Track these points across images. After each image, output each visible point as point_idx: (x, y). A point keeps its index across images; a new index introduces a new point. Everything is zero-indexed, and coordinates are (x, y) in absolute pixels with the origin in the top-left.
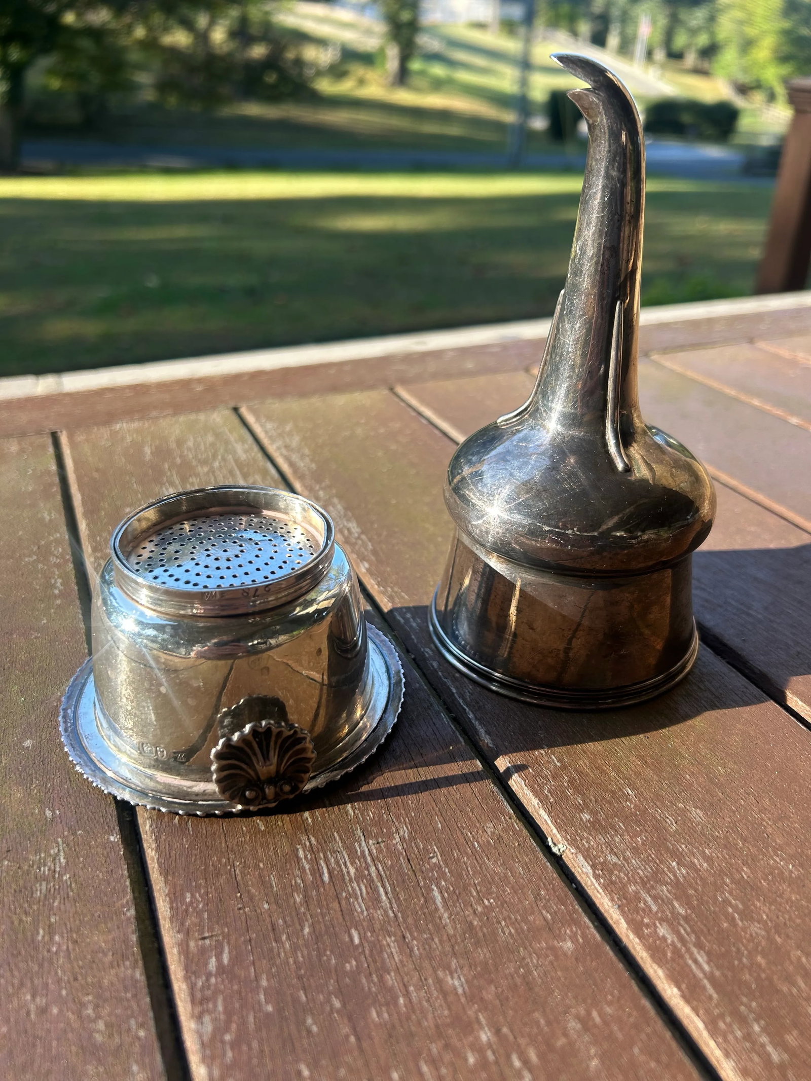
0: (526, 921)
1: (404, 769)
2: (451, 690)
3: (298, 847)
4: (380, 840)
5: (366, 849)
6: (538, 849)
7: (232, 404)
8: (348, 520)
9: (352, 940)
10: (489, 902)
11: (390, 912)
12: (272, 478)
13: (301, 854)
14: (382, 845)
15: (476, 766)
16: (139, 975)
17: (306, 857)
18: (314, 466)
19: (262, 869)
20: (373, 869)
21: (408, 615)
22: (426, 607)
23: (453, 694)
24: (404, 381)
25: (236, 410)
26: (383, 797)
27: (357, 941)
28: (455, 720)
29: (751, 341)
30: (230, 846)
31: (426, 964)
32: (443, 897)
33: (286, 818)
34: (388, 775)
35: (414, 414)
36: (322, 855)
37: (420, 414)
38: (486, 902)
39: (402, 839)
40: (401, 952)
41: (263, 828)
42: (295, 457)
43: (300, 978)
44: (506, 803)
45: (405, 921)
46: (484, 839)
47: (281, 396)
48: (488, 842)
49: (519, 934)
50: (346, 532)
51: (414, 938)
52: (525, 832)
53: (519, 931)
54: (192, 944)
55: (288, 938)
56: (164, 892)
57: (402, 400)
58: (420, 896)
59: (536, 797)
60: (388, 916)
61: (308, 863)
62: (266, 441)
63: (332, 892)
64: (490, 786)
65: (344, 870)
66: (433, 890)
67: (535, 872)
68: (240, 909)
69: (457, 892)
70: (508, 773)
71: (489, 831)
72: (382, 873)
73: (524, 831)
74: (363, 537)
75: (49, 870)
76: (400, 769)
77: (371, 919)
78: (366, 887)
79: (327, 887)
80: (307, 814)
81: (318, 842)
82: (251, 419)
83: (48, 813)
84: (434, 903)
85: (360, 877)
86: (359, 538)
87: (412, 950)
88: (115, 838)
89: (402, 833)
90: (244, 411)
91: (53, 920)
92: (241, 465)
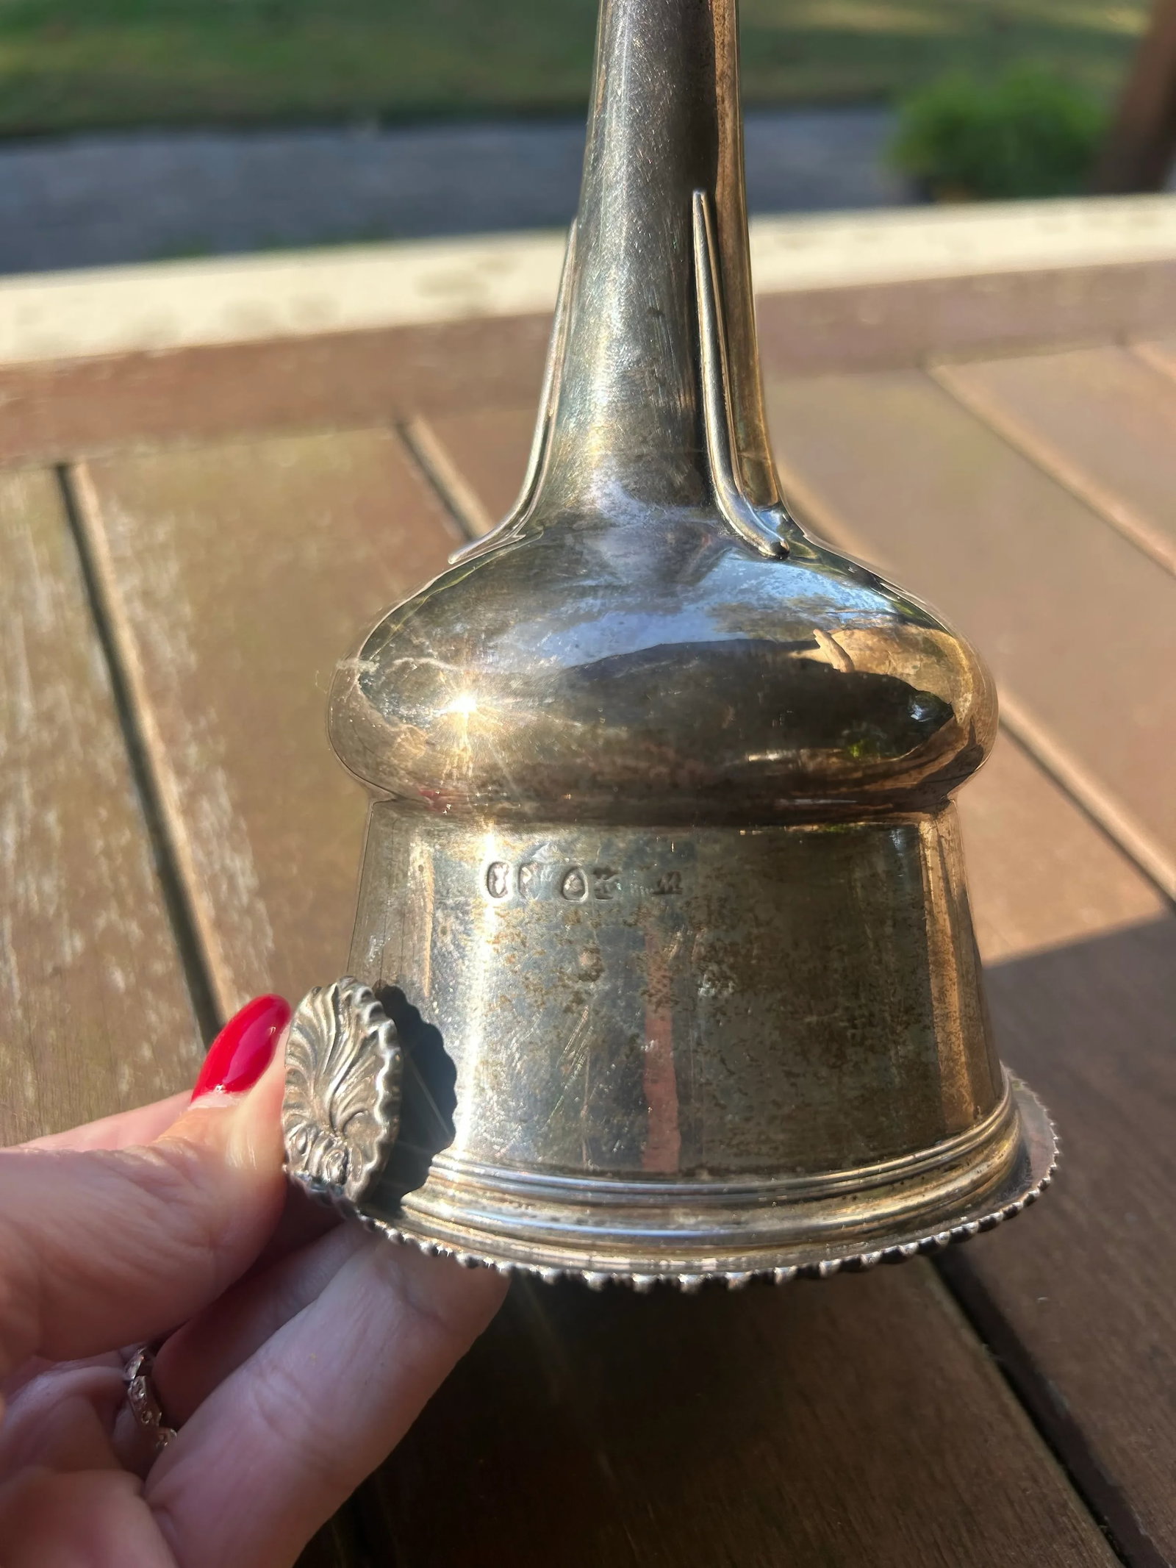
7: (56, 453)
8: (236, 849)
18: (193, 659)
24: (433, 407)
25: (62, 472)
29: (1121, 338)
35: (434, 506)
37: (449, 507)
42: (157, 632)
47: (163, 432)
50: (222, 888)
57: (420, 461)
62: (107, 571)
74: (260, 906)
82: (89, 499)
86: (249, 910)
90: (81, 474)
92: (36, 647)
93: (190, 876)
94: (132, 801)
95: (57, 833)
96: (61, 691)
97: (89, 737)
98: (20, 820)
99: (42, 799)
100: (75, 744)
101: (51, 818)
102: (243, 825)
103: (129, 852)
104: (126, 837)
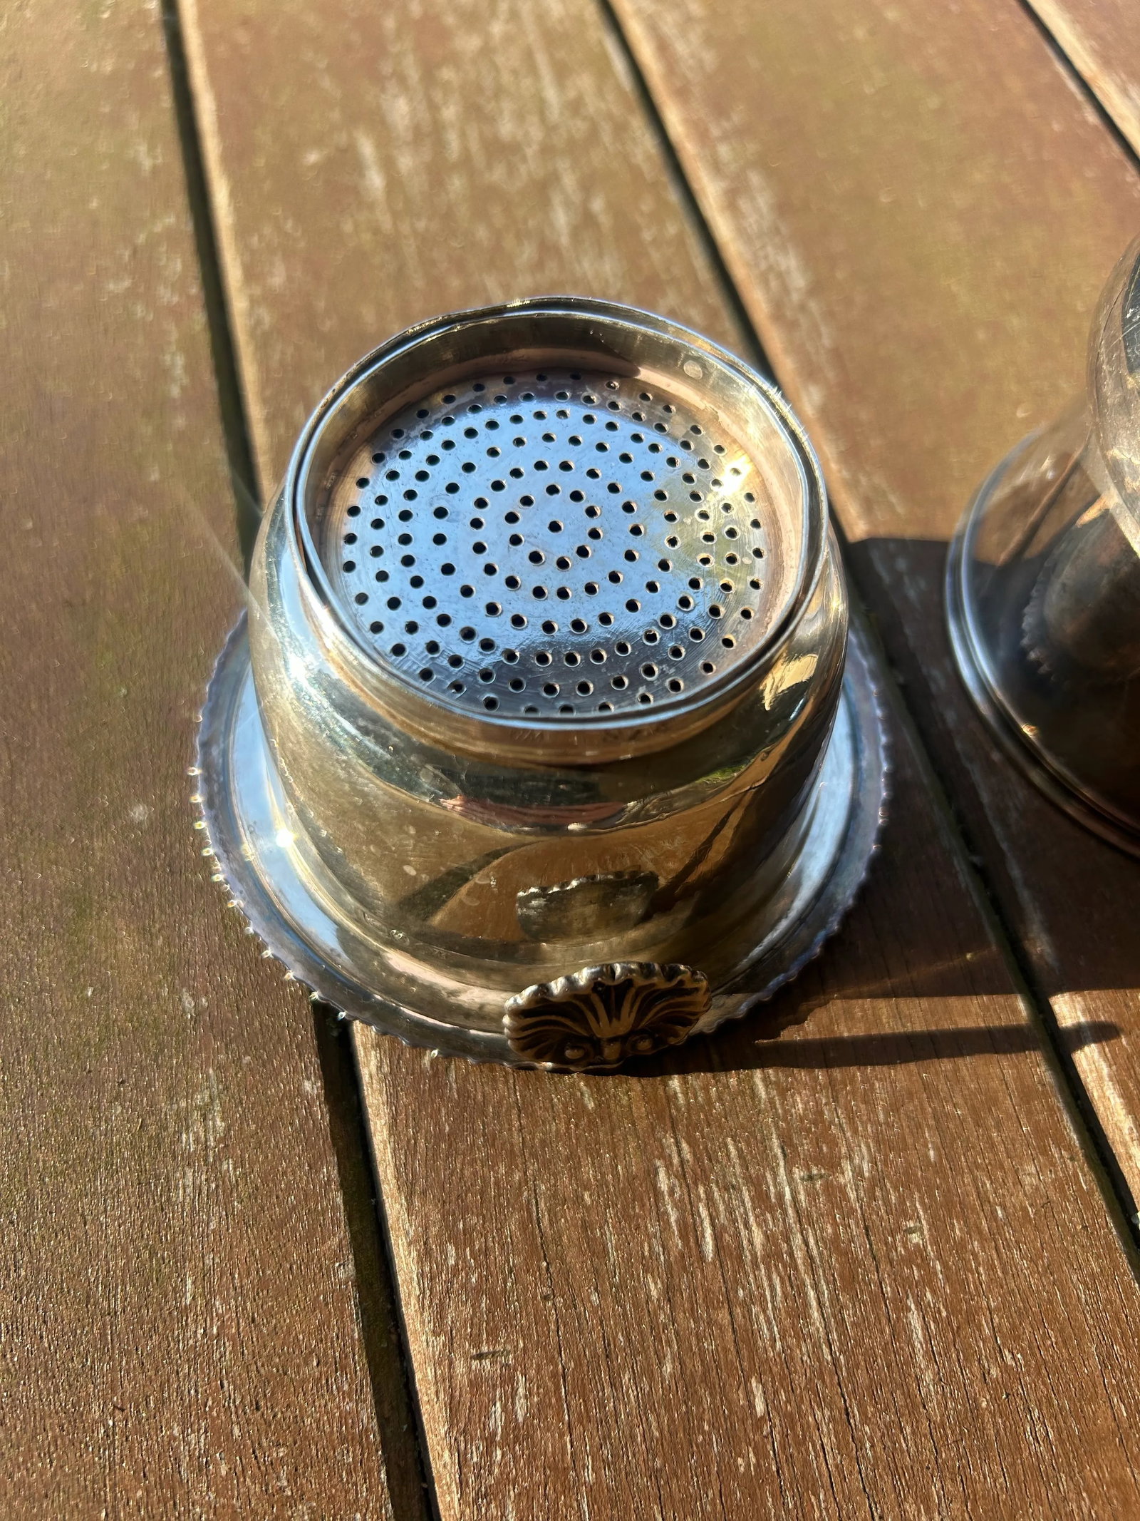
0: (1079, 1416)
1: (873, 996)
2: (976, 795)
3: (658, 1163)
4: (815, 1171)
5: (787, 1190)
6: (1118, 1244)
8: (783, 248)
9: (752, 1406)
10: (1014, 1358)
11: (825, 1349)
12: (618, 87)
13: (663, 1182)
14: (819, 1184)
15: (1015, 1011)
16: (367, 1416)
17: (672, 1192)
18: (710, 58)
19: (588, 1209)
20: (798, 1240)
21: (902, 564)
22: (943, 545)
23: (981, 806)
26: (827, 1064)
27: (760, 1408)
28: (981, 873)
30: (529, 1143)
31: (886, 1483)
32: (926, 1328)
33: (635, 1084)
34: (837, 1005)
36: (701, 1190)
38: (1008, 1357)
39: (858, 1173)
40: (841, 1447)
41: (591, 1105)
43: (655, 1474)
44: (1066, 1117)
45: (851, 1374)
46: (1018, 1198)
48: (1024, 1209)
49: (1061, 1441)
50: (774, 284)
51: (865, 1419)
52: (1099, 1200)
53: (1064, 1436)
54: (460, 1367)
55: (635, 1379)
56: (407, 1234)
58: (884, 1321)
59: (1129, 1113)
60: (819, 1359)
61: (675, 1205)
63: (718, 1286)
64: (1038, 1069)
65: (744, 1233)
66: (909, 1309)
67: (1109, 1301)
68: (546, 1298)
69: (955, 1324)
70: (1079, 1036)
71: (1027, 1180)
72: (815, 1252)
73: (1098, 1196)
74: (813, 306)
75: (197, 1141)
76: (860, 996)
77: (788, 1361)
78: (782, 1282)
79: (709, 1272)
80: (675, 1083)
81: (695, 1155)
83: (188, 1002)
84: (910, 1343)
85: (773, 1255)
86: (803, 308)
87: (861, 1447)
88: (312, 1087)
89: (857, 1161)
91: (208, 1262)
92: (552, 38)
93: (740, 272)
94: (673, 196)
95: (605, 220)
96: (584, 82)
97: (620, 129)
98: (568, 204)
99: (587, 186)
100: (606, 137)
101: (598, 205)
102: (784, 230)
103: (680, 241)
104: (672, 229)
